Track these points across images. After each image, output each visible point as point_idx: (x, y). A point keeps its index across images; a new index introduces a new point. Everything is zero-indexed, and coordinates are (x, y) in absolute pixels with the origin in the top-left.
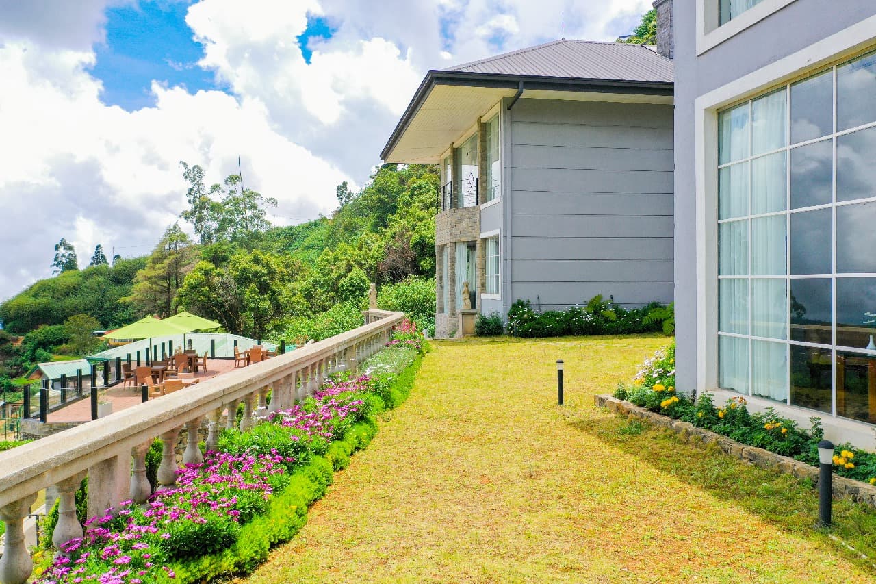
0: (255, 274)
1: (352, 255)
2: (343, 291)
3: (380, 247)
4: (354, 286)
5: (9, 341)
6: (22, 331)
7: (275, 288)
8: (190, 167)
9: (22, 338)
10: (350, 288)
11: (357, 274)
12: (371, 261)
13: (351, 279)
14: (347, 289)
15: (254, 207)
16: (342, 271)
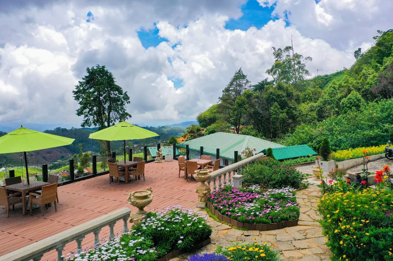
0: (278, 96)
1: (352, 83)
2: (343, 107)
3: (374, 77)
4: (351, 104)
5: (201, 130)
6: (205, 126)
7: (291, 105)
8: (277, 50)
9: (205, 129)
10: (348, 105)
11: (355, 95)
12: (367, 87)
13: (349, 99)
14: (346, 106)
15: (299, 63)
16: (344, 94)
